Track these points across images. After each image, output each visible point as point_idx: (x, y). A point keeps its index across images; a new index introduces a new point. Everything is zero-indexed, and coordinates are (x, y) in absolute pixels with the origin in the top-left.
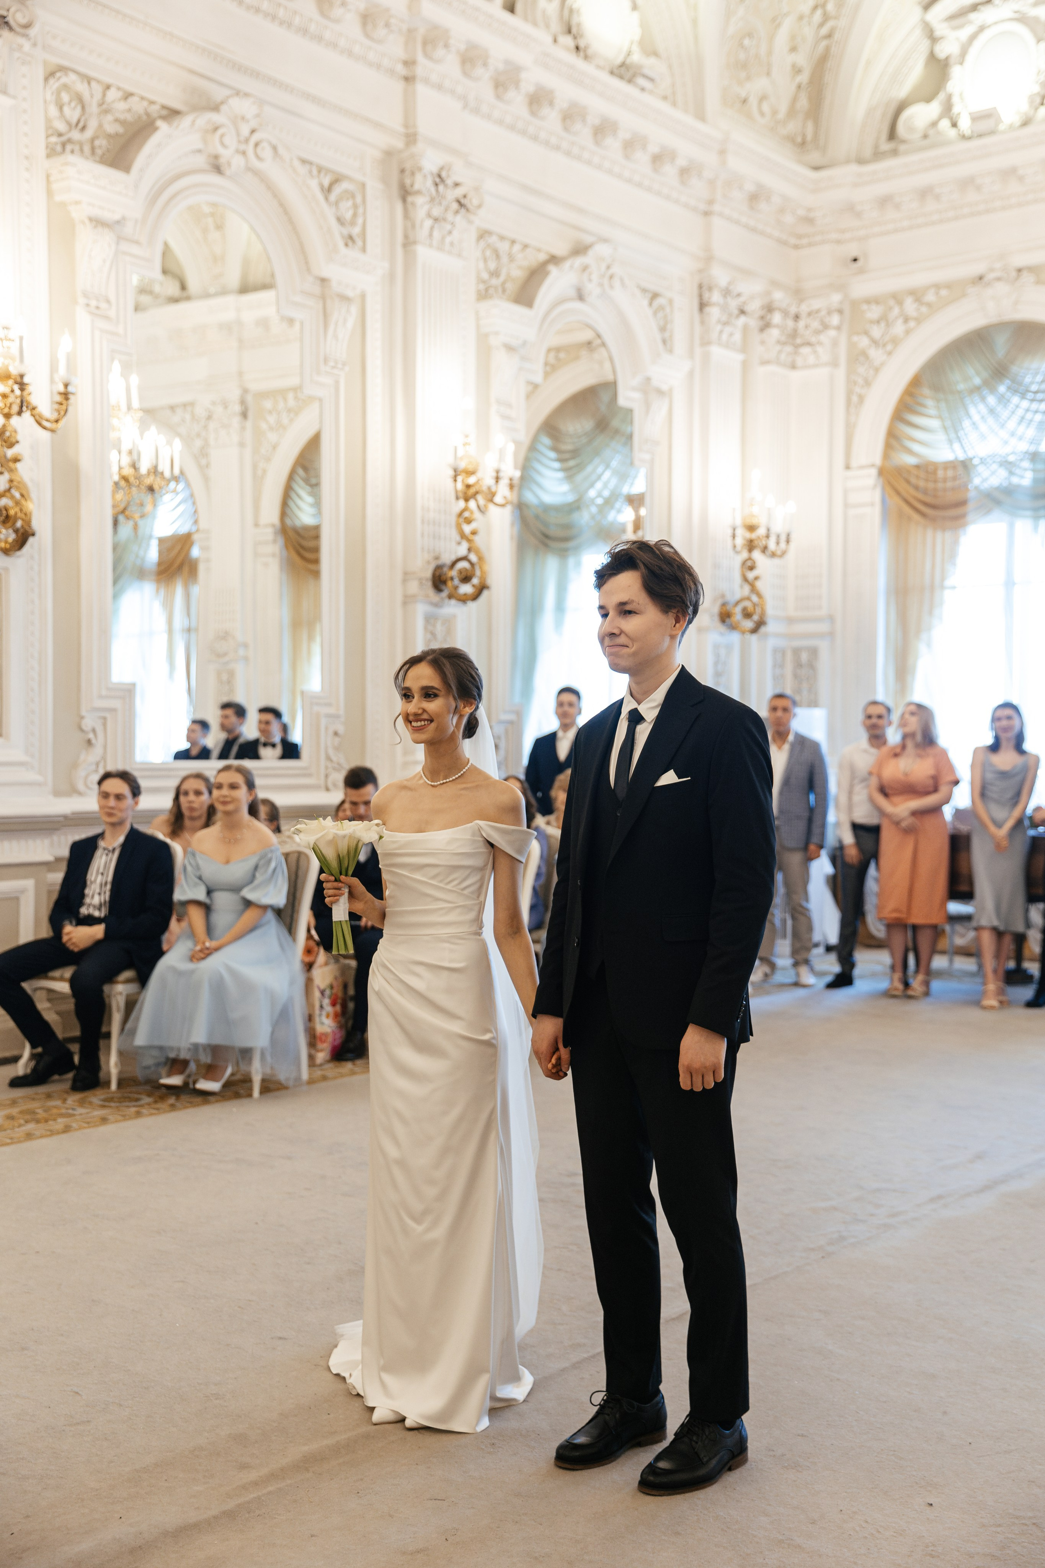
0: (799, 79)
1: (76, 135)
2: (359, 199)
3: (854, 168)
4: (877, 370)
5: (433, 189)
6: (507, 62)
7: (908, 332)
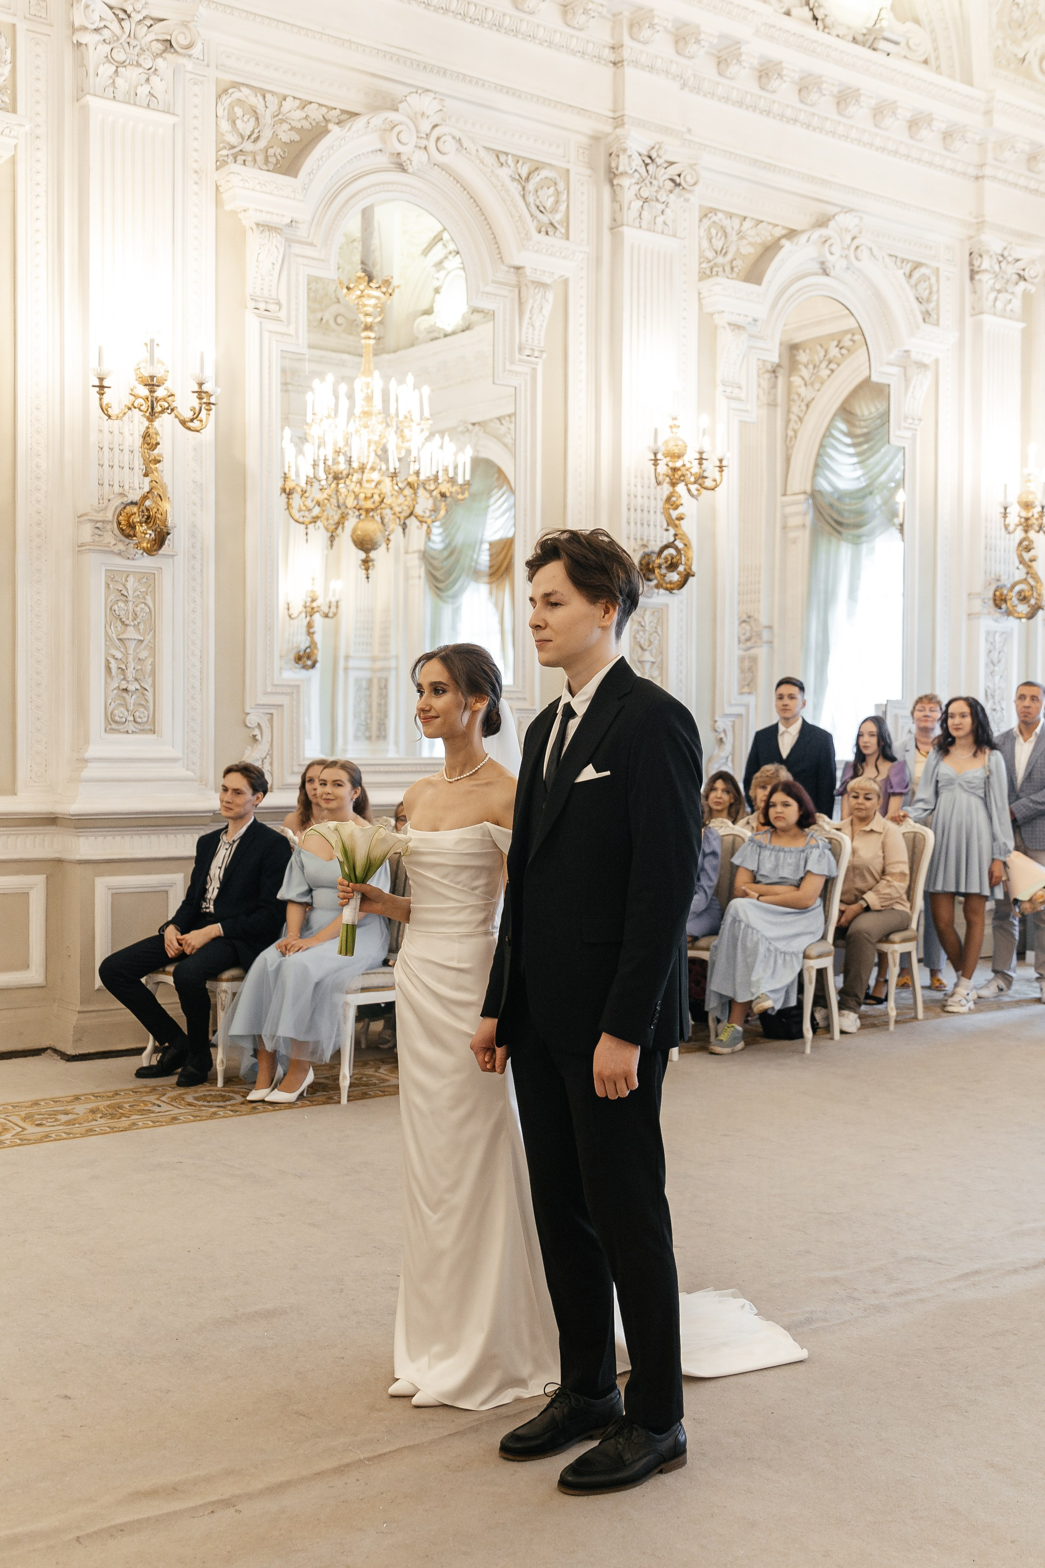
1: (248, 146)
2: (561, 186)
5: (641, 170)
6: (722, 36)
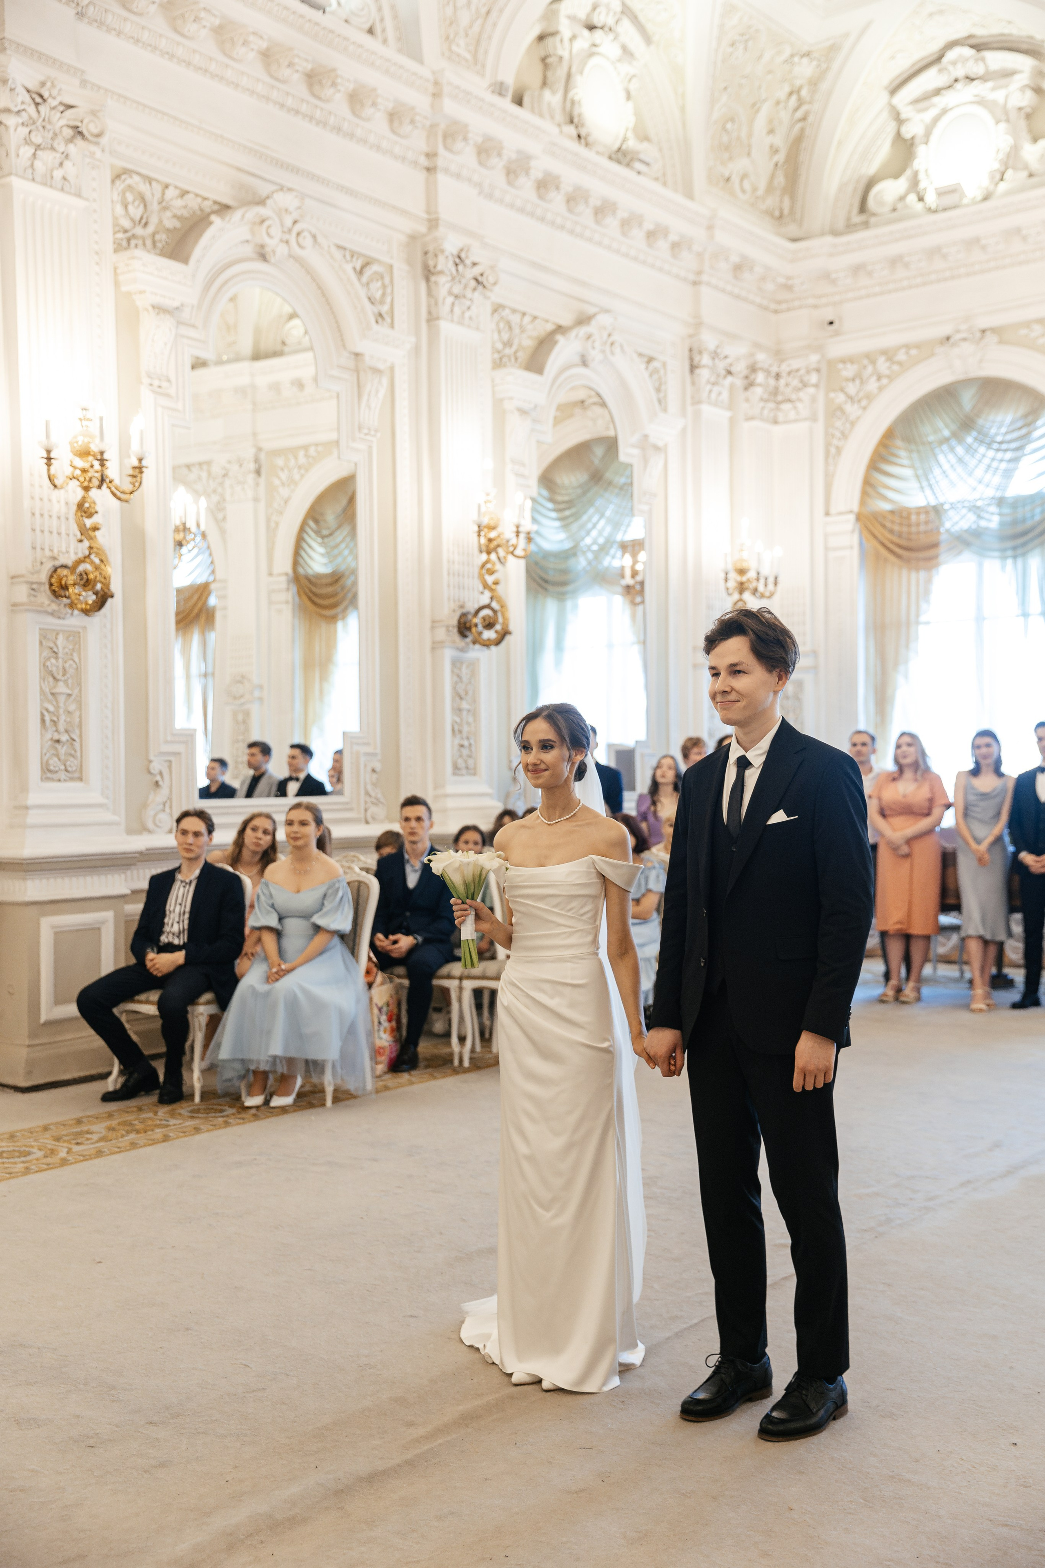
0: (776, 158)
1: (139, 231)
2: (387, 280)
3: (829, 239)
4: (853, 424)
5: (453, 269)
6: (519, 152)
7: (881, 389)
